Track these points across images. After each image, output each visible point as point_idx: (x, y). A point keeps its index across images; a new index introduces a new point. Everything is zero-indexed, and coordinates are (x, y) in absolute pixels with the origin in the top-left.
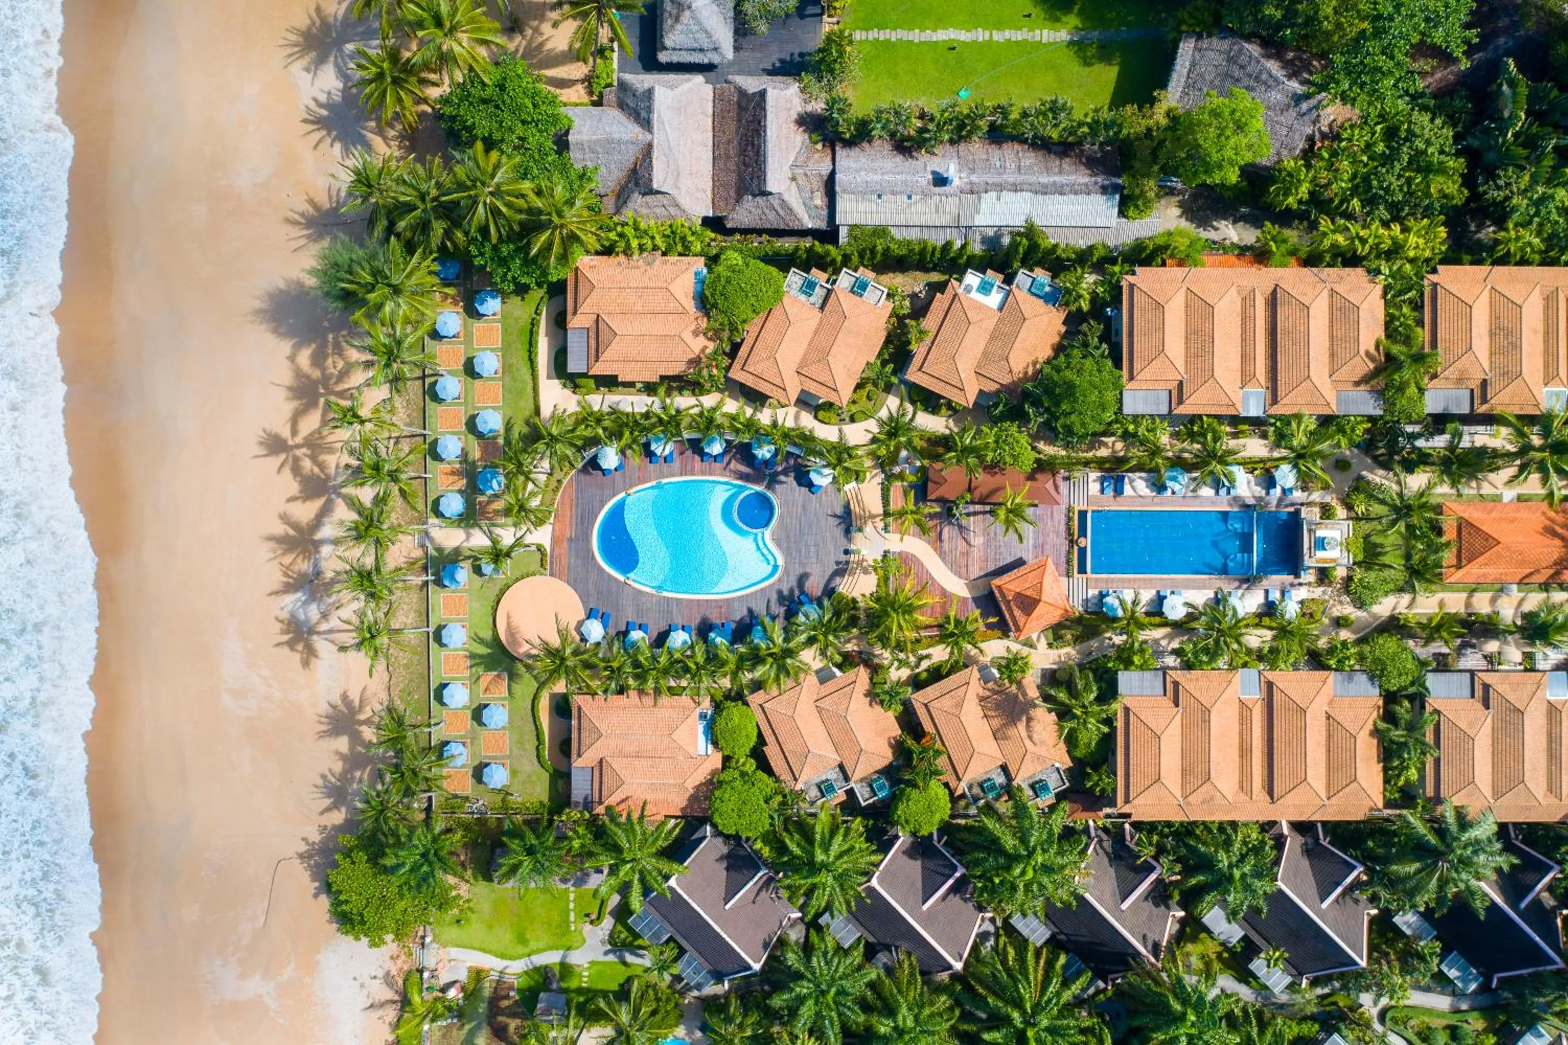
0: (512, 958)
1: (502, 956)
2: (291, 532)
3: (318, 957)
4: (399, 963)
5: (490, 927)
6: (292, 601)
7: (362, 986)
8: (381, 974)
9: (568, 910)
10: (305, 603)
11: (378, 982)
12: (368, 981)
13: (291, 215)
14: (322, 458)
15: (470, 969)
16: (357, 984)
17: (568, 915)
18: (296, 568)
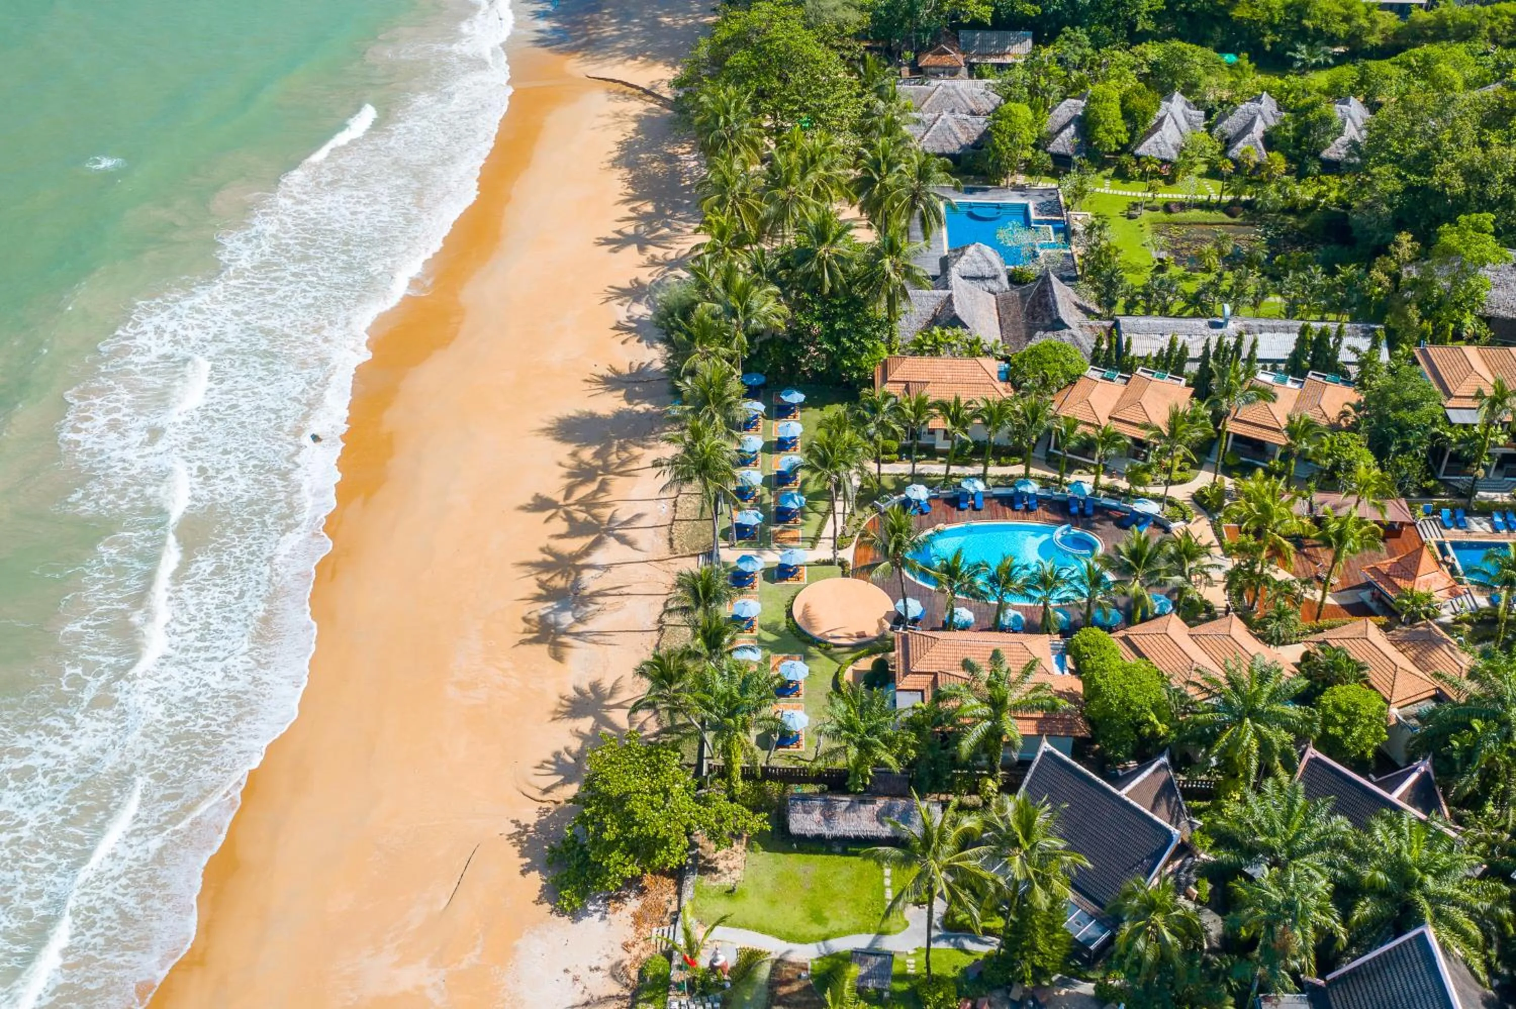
0: (803, 940)
1: (790, 937)
2: (550, 559)
3: (516, 943)
4: (635, 951)
5: (773, 902)
6: (542, 608)
7: (576, 979)
8: (606, 964)
9: (884, 888)
10: (555, 611)
11: (599, 974)
12: (584, 974)
13: (588, 377)
14: (596, 511)
15: (740, 951)
16: (570, 977)
17: (883, 892)
18: (553, 584)
